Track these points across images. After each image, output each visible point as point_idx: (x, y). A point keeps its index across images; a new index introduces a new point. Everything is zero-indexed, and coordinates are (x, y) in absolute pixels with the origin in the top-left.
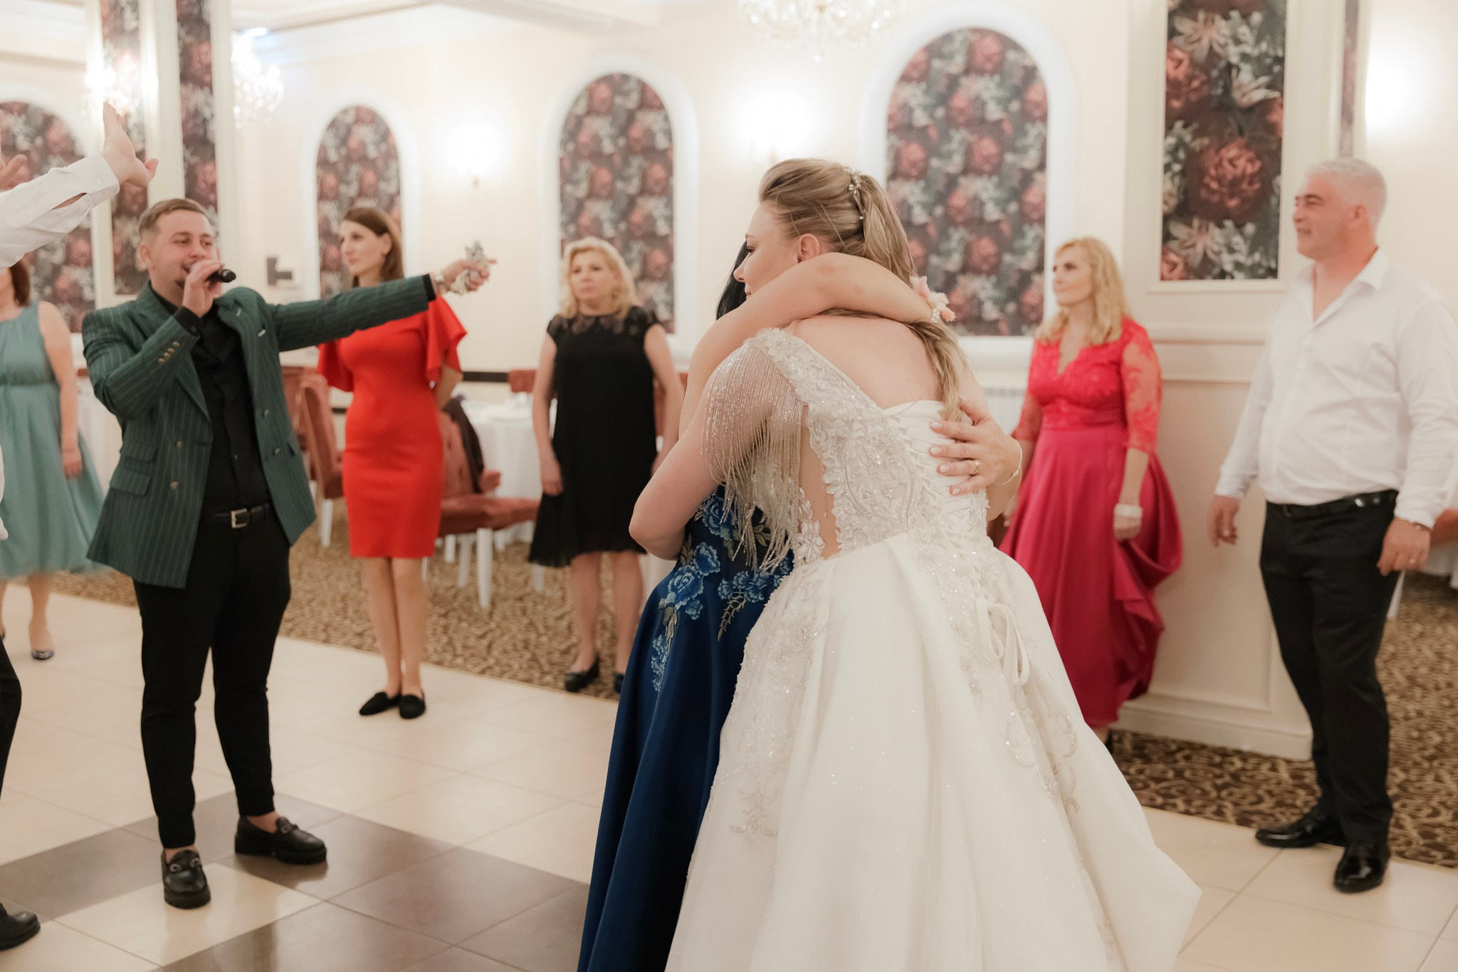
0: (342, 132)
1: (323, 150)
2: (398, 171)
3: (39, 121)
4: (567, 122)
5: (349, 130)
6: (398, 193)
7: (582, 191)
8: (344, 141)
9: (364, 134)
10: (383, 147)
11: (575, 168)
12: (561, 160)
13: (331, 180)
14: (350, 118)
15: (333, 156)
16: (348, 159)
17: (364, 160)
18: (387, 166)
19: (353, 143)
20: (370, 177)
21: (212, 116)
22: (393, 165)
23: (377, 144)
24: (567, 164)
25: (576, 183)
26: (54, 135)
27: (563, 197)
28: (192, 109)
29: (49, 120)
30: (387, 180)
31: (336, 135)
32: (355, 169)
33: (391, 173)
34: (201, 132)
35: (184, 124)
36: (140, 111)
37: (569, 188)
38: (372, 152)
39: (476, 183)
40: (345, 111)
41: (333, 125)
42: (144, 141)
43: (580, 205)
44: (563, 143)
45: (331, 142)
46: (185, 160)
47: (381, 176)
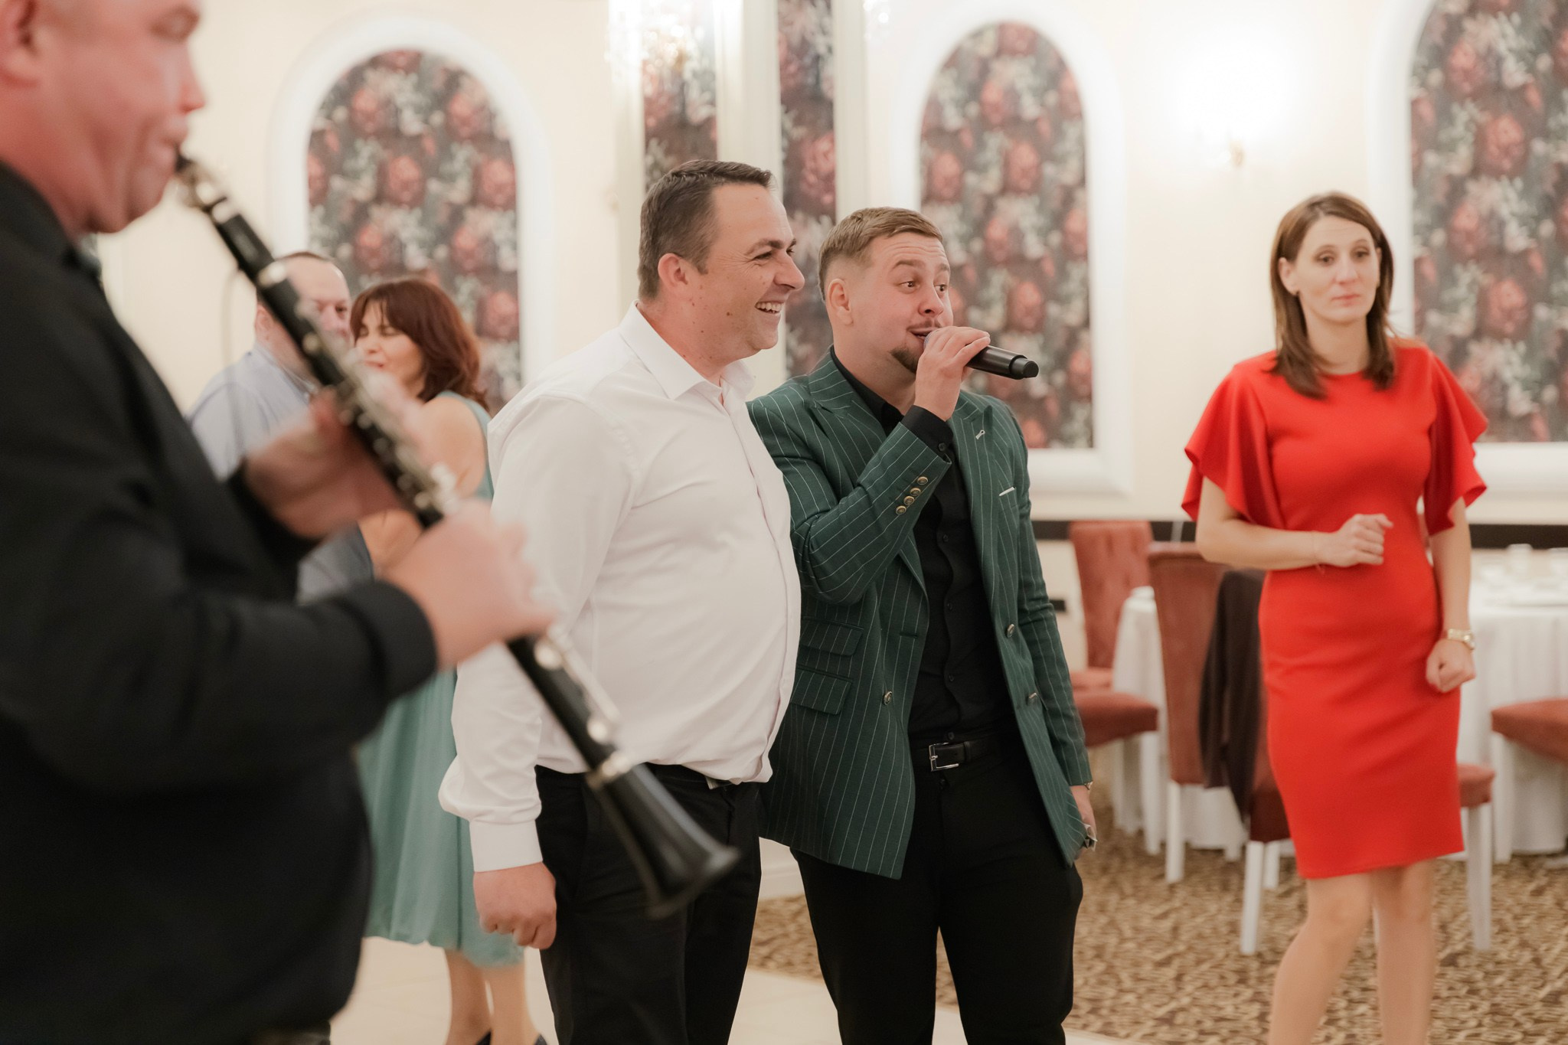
0: (972, 75)
1: (933, 106)
2: (1082, 142)
3: (438, 83)
4: (1427, 29)
5: (984, 69)
6: (1082, 182)
7: (1459, 162)
8: (975, 91)
9: (1015, 74)
10: (1052, 98)
11: (1445, 116)
12: (1414, 104)
13: (948, 165)
14: (986, 48)
15: (953, 119)
16: (983, 125)
17: (1014, 123)
18: (1059, 133)
19: (992, 93)
20: (1025, 156)
21: (830, 50)
22: (1071, 131)
23: (1039, 93)
24: (1427, 111)
25: (1446, 148)
26: (461, 106)
27: (1417, 174)
28: (796, 40)
29: (454, 79)
30: (1058, 160)
31: (958, 82)
32: (996, 141)
33: (1069, 145)
34: (810, 80)
35: (784, 65)
36: (706, 49)
37: (1431, 159)
38: (1030, 108)
39: (1239, 157)
40: (977, 35)
41: (953, 62)
42: (712, 103)
43: (1456, 190)
44: (1419, 73)
45: (950, 92)
46: (784, 133)
47: (1046, 153)
